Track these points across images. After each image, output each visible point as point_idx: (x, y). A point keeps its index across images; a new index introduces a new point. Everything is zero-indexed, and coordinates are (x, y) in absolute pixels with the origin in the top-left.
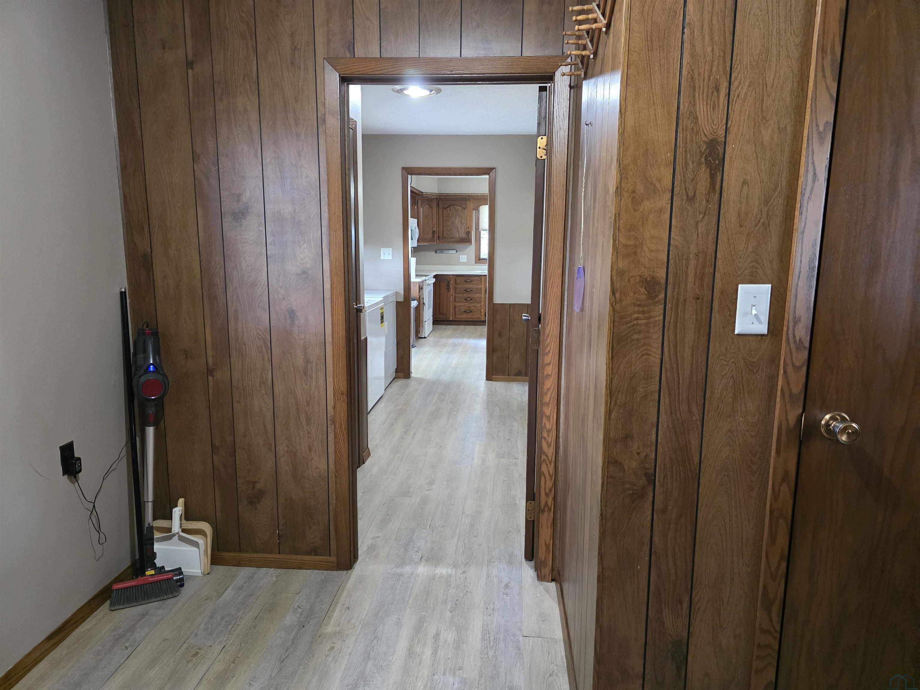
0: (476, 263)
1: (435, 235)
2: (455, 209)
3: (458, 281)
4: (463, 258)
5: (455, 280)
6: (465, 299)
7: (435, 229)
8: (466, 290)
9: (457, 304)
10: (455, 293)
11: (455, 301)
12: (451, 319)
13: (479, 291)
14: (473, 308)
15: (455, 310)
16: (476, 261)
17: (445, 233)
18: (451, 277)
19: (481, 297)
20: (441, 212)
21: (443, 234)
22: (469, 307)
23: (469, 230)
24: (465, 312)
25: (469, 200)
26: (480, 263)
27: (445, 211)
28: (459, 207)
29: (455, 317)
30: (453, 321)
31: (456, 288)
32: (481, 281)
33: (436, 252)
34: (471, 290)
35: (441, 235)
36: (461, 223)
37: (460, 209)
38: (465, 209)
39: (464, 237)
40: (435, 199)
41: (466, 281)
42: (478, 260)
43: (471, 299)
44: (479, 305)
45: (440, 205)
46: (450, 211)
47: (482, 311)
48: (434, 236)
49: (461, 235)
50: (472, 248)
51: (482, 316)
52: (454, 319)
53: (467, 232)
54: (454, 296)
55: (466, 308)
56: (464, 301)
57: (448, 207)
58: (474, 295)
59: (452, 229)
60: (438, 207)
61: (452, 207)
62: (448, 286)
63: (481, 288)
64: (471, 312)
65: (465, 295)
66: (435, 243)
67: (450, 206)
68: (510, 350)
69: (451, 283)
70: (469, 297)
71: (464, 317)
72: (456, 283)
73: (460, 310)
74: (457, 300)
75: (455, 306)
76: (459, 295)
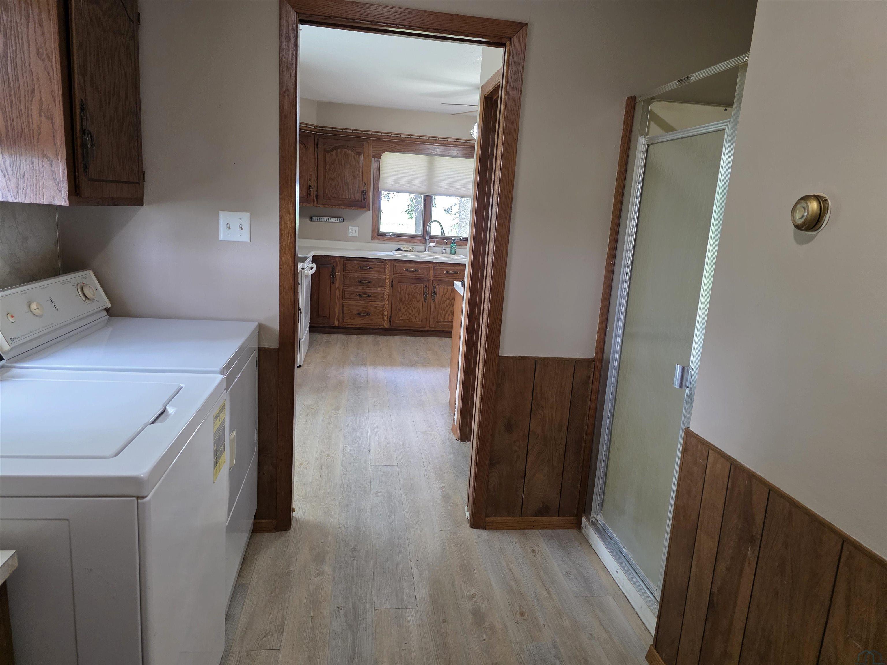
0: (372, 239)
1: (312, 192)
2: (345, 154)
3: (349, 267)
4: (353, 230)
5: (345, 265)
6: (360, 295)
7: (311, 184)
8: (360, 281)
9: (346, 302)
10: (344, 284)
11: (343, 298)
12: (336, 324)
13: (381, 283)
14: (372, 309)
15: (343, 312)
16: (372, 236)
17: (327, 191)
18: (337, 260)
19: (384, 293)
20: (321, 157)
21: (324, 192)
22: (365, 307)
23: (365, 188)
24: (359, 314)
25: (367, 141)
26: (379, 239)
27: (328, 156)
28: (350, 152)
29: (342, 322)
30: (338, 327)
31: (345, 278)
32: (385, 269)
33: (311, 219)
34: (369, 282)
35: (321, 193)
36: (354, 176)
37: (353, 154)
38: (359, 154)
39: (357, 198)
40: (313, 136)
41: (361, 268)
42: (376, 235)
43: (368, 296)
44: (381, 304)
45: (320, 146)
46: (337, 156)
47: (386, 313)
48: (310, 194)
49: (354, 195)
50: (368, 215)
51: (384, 321)
52: (341, 325)
53: (363, 191)
54: (341, 290)
55: (360, 308)
56: (358, 298)
57: (332, 150)
58: (373, 290)
59: (338, 185)
60: (318, 148)
61: (339, 150)
62: (333, 274)
63: (384, 280)
64: (368, 314)
65: (360, 289)
66: (312, 205)
67: (336, 148)
68: (529, 460)
69: (338, 269)
70: (365, 293)
71: (359, 322)
72: (345, 269)
73: (351, 312)
74: (347, 296)
75: (343, 306)
76: (350, 289)
